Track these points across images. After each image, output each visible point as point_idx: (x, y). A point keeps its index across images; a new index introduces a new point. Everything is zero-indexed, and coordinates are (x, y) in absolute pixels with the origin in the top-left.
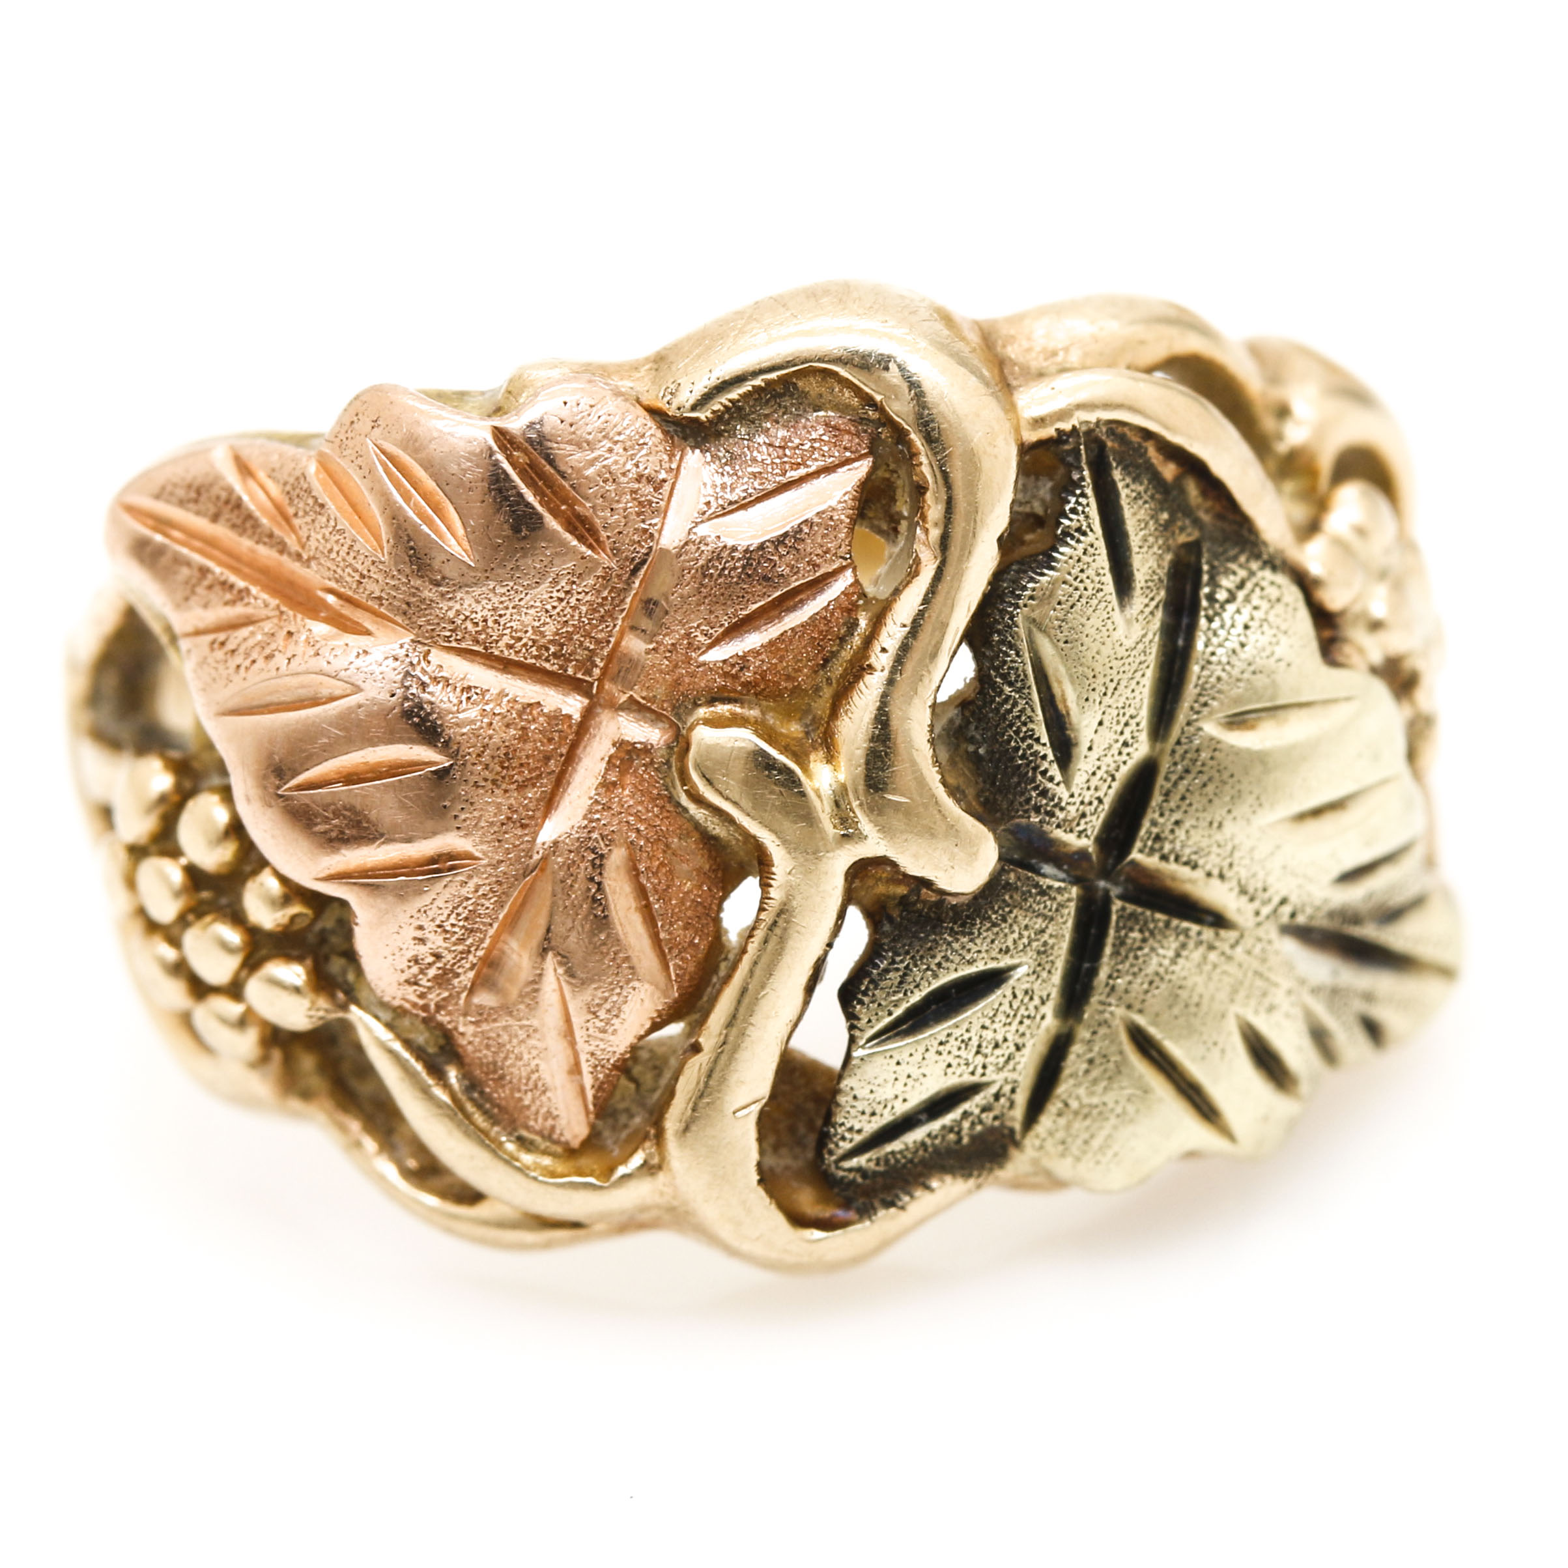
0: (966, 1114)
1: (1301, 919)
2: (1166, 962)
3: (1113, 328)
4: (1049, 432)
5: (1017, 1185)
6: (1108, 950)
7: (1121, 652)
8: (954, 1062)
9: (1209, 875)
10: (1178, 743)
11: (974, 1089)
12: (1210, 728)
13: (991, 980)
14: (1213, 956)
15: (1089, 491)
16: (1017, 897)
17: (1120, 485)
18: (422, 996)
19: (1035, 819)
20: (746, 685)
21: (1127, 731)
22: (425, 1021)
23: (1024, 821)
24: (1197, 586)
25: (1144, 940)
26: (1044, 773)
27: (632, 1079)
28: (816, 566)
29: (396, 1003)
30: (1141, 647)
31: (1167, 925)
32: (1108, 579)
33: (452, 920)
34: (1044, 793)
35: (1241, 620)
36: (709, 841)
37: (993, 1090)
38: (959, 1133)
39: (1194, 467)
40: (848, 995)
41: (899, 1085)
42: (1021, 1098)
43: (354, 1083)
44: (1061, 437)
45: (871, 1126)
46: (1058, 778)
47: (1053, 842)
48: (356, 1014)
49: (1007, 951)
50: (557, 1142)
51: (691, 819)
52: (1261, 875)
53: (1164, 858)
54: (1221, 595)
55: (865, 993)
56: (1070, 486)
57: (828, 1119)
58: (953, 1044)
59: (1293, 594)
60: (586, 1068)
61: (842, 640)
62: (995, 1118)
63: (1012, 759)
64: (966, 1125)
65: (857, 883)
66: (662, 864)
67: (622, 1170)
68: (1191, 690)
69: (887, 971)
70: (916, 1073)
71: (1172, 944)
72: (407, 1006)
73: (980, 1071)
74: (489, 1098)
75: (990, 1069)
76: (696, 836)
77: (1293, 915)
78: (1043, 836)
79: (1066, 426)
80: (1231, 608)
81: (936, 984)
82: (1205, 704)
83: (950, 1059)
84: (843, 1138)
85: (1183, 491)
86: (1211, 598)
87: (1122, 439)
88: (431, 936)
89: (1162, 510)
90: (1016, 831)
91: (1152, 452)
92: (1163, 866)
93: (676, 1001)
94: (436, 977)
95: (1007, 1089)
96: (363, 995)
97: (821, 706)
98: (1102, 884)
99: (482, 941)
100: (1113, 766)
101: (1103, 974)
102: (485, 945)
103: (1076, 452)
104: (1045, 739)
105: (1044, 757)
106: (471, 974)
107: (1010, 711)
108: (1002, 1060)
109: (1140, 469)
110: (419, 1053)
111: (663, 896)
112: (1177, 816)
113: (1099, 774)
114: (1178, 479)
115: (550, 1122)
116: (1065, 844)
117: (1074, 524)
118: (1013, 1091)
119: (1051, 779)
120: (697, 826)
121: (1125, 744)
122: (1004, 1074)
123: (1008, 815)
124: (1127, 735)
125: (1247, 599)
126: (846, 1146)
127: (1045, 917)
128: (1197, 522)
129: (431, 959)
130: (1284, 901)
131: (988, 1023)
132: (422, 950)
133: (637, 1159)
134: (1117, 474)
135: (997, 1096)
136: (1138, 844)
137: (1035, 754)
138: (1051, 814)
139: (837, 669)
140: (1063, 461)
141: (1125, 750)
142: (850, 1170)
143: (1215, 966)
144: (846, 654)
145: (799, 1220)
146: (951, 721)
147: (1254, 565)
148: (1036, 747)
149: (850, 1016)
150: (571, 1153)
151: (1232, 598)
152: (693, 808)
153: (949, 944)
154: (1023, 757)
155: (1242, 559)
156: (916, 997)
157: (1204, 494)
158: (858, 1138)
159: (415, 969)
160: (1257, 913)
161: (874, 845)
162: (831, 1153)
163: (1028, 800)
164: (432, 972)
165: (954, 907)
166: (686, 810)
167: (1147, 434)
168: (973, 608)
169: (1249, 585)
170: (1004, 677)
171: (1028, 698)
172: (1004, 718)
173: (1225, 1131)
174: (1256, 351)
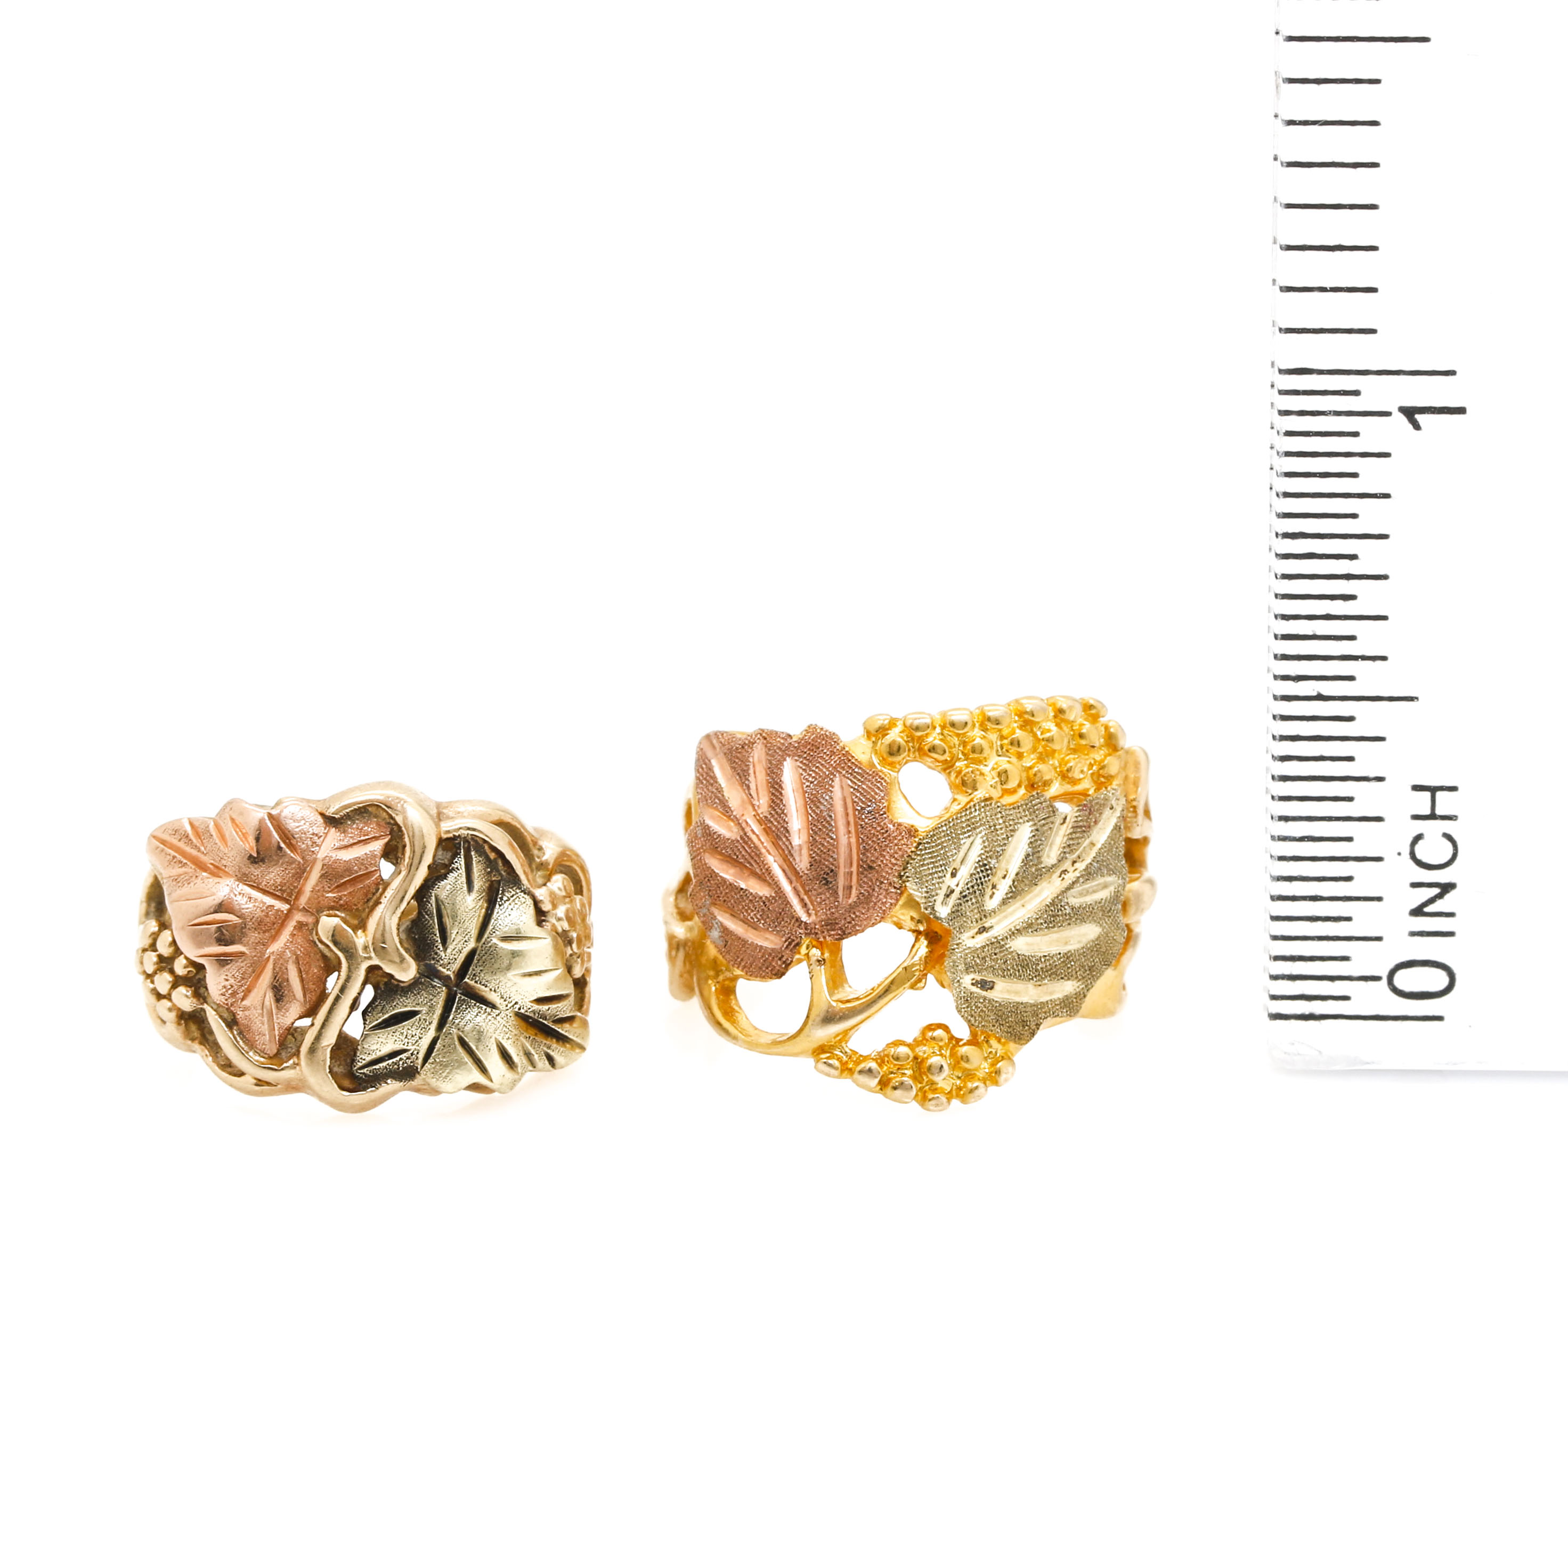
0: (401, 1059)
1: (522, 1011)
2: (473, 1017)
3: (480, 809)
4: (451, 835)
5: (418, 1090)
6: (454, 1010)
7: (467, 910)
8: (398, 1040)
9: (491, 990)
10: (484, 944)
11: (404, 1051)
12: (495, 940)
13: (412, 1014)
14: (490, 1017)
15: (462, 857)
16: (424, 987)
17: (474, 857)
18: (226, 1000)
19: (433, 962)
20: (341, 905)
21: (467, 937)
22: (227, 1009)
23: (428, 962)
24: (497, 895)
25: (467, 1009)
26: (436, 947)
27: (294, 1038)
28: (367, 868)
29: (218, 1002)
30: (474, 910)
31: (475, 1005)
32: (465, 885)
33: (237, 974)
34: (436, 953)
35: (510, 907)
36: (324, 957)
37: (411, 1052)
38: (398, 1065)
39: (501, 855)
40: (365, 1013)
41: (378, 1045)
42: (421, 1056)
43: (208, 1036)
44: (455, 838)
45: (369, 1059)
46: (441, 949)
47: (439, 971)
48: (205, 1006)
49: (419, 1004)
50: (266, 1054)
51: (319, 949)
52: (508, 992)
53: (476, 982)
54: (505, 898)
55: (370, 1012)
56: (456, 854)
57: (355, 1055)
58: (397, 1034)
59: (530, 902)
60: (276, 1028)
61: (374, 894)
62: (411, 1062)
63: (426, 940)
64: (401, 1063)
65: (370, 975)
66: (307, 963)
67: (285, 1065)
68: (490, 927)
69: (377, 1005)
70: (384, 1041)
71: (476, 1010)
72: (222, 1003)
73: (406, 1044)
74: (245, 1037)
75: (410, 1044)
76: (320, 954)
77: (520, 1009)
78: (435, 968)
79: (457, 834)
80: (508, 903)
81: (393, 1012)
82: (494, 932)
83: (396, 1038)
84: (359, 1061)
85: (497, 864)
86: (501, 899)
87: (476, 842)
88: (230, 979)
89: (488, 868)
90: (426, 965)
91: (486, 847)
92: (476, 985)
93: (308, 1009)
94: (231, 994)
95: (415, 1052)
96: (209, 1000)
97: (364, 915)
98: (455, 989)
99: (247, 982)
100: (461, 948)
101: (451, 1018)
102: (248, 984)
103: (460, 843)
104: (438, 935)
105: (437, 941)
106: (243, 994)
107: (427, 924)
108: (414, 1042)
109: (481, 852)
110: (224, 1020)
111: (307, 973)
112: (481, 968)
113: (456, 950)
114: (495, 859)
115: (264, 1046)
116: (442, 972)
117: (456, 866)
118: (418, 1053)
119: (439, 949)
120: (321, 951)
121: (466, 941)
122: (414, 1047)
123: (424, 959)
124: (466, 938)
125: (514, 901)
126: (360, 1064)
127: (433, 995)
128: (501, 874)
129: (230, 987)
130: (516, 1003)
131: (410, 1028)
132: (227, 983)
133: (291, 1062)
134: (473, 853)
135: (412, 1054)
136: (468, 976)
137: (434, 939)
138: (438, 961)
139: (371, 904)
140: (455, 846)
141: (465, 943)
142: (361, 1073)
143: (490, 1020)
144: (375, 898)
145: (342, 1088)
146: (408, 926)
147: (518, 891)
148: (435, 937)
149: (365, 1020)
150: (270, 1058)
151: (508, 900)
152: (320, 945)
153: (399, 999)
154: (430, 940)
155: (514, 888)
156: (386, 1016)
157: (504, 865)
158: (364, 1062)
159: (224, 990)
160: (507, 1006)
161: (375, 961)
162: (355, 1066)
163: (431, 955)
164: (230, 992)
165: (402, 987)
166: (317, 945)
167: (485, 841)
168: (417, 888)
169: (515, 897)
170: (426, 912)
171: (434, 922)
172: (425, 926)
173: (491, 1081)
174: (535, 829)
